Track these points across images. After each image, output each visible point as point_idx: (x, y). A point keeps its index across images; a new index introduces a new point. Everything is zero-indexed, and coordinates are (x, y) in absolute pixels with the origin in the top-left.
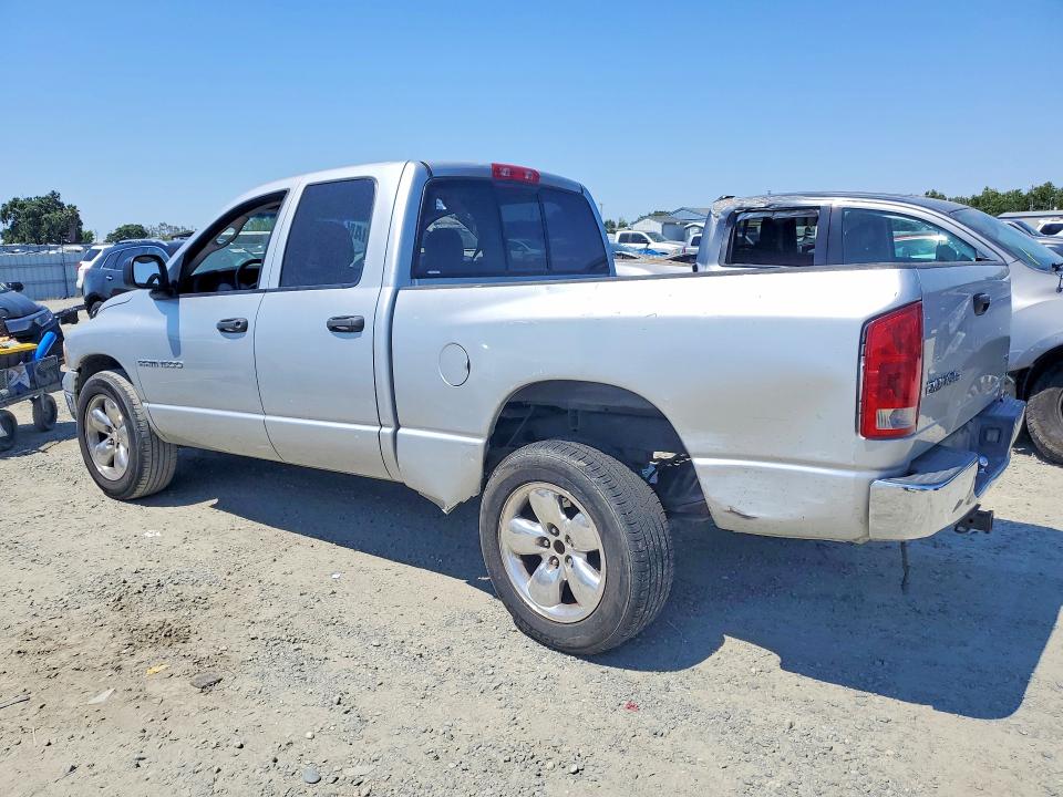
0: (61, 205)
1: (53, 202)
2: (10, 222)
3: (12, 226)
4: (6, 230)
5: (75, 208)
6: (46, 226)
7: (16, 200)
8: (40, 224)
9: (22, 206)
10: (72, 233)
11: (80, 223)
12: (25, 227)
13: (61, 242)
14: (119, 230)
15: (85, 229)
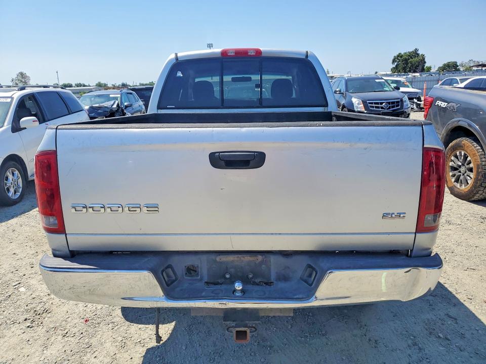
0: (418, 54)
1: (415, 53)
2: (396, 64)
3: (396, 66)
4: (393, 68)
5: (424, 55)
6: (409, 65)
7: (400, 54)
8: (407, 64)
9: (401, 57)
10: (420, 67)
11: (425, 62)
12: (401, 66)
13: (415, 72)
14: (445, 65)
15: (427, 65)
